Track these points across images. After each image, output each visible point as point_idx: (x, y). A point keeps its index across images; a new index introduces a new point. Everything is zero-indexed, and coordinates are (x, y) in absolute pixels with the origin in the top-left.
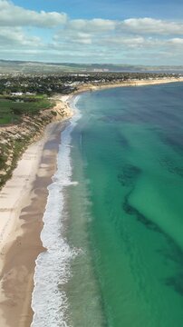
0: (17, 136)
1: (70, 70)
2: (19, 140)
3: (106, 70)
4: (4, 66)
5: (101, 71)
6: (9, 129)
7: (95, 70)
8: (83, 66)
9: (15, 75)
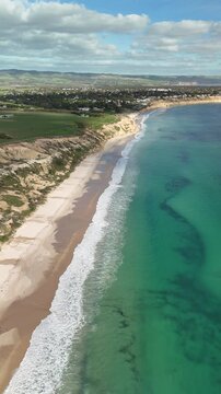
0: (77, 146)
1: (150, 83)
2: (79, 150)
3: (194, 84)
4: (74, 80)
5: (188, 84)
6: (71, 139)
7: (180, 84)
8: (166, 78)
9: (85, 90)
